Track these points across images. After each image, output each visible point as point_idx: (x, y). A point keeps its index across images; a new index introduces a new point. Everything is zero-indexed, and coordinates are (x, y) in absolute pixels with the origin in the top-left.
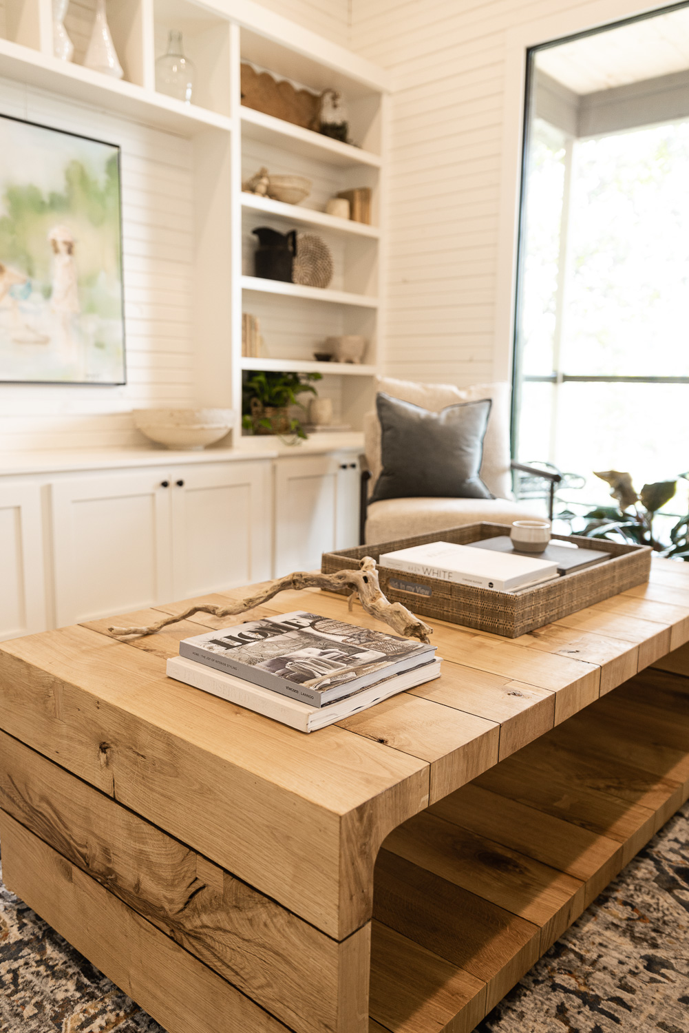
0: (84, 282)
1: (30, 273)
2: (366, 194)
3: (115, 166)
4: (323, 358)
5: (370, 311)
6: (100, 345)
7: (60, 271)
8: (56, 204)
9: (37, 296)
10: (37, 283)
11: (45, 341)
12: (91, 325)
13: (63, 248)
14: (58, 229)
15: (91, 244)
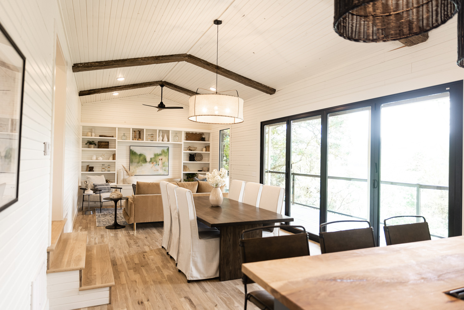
0: (163, 163)
1: (157, 163)
2: (209, 146)
3: (168, 149)
4: (199, 171)
5: (209, 164)
6: (165, 170)
7: (160, 162)
8: (160, 155)
9: (157, 165)
10: (157, 164)
11: (158, 170)
12: (164, 168)
13: (161, 160)
14: (160, 158)
15: (164, 158)
